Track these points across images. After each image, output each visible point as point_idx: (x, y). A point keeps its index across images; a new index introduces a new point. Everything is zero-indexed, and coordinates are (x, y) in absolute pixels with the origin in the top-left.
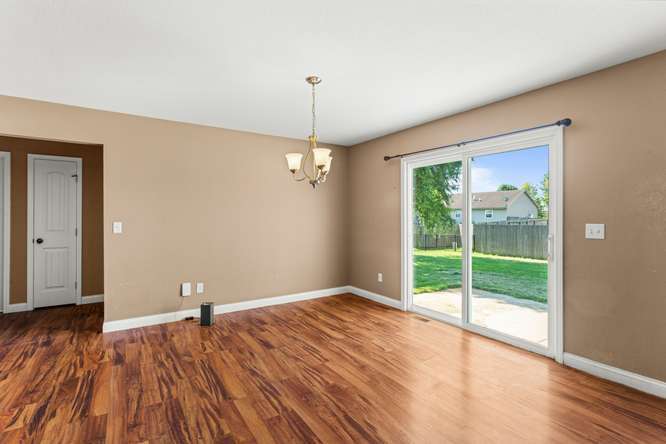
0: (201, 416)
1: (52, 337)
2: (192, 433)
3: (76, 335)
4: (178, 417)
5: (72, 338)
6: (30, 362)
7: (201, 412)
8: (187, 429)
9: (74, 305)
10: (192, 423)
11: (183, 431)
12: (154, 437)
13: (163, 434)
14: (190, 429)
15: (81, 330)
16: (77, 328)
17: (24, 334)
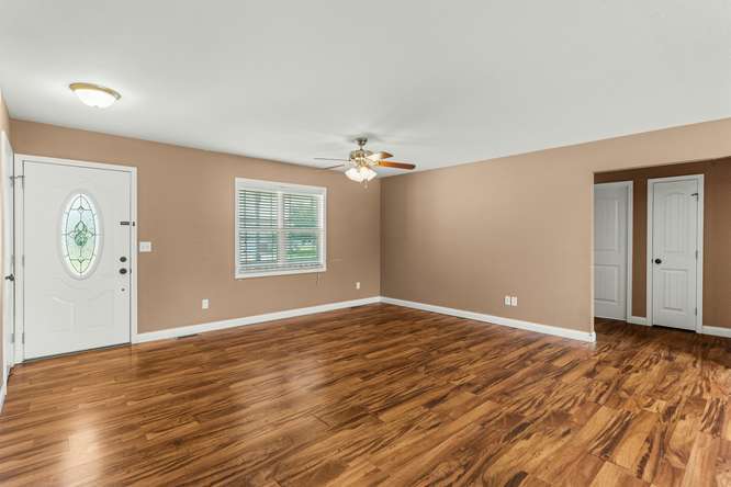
1: (674, 355)
3: (699, 362)
5: (695, 362)
6: (656, 368)
9: (694, 332)
15: (704, 358)
16: (700, 354)
17: (647, 344)
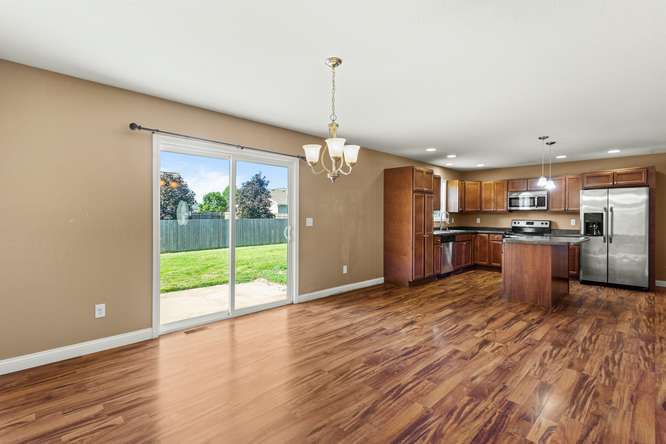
0: (467, 420)
2: (489, 416)
4: (485, 436)
7: (462, 424)
8: (489, 421)
10: (480, 422)
11: (493, 422)
12: (519, 438)
13: (511, 434)
14: (486, 420)
